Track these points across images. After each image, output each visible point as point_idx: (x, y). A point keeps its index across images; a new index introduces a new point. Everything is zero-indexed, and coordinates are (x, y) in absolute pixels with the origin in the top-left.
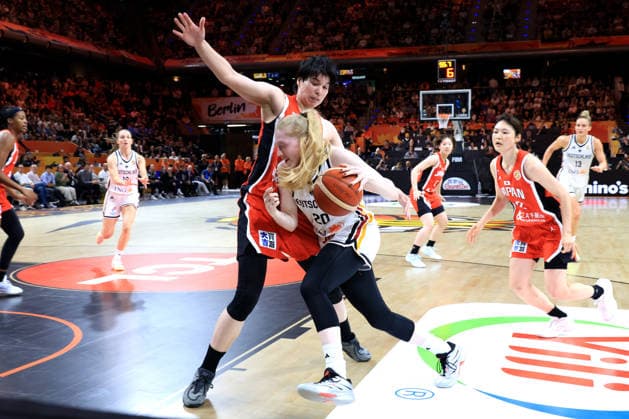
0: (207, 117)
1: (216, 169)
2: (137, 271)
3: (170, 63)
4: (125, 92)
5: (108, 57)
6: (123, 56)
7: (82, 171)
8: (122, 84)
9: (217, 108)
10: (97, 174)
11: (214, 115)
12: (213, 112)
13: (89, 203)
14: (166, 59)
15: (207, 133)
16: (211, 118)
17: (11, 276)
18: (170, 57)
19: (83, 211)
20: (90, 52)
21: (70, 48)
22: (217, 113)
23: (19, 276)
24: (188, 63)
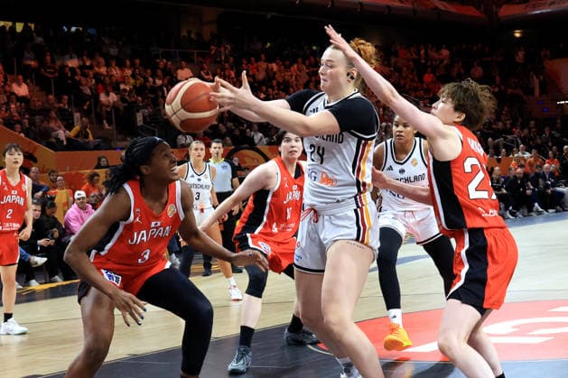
4: (442, 60)
8: (438, 51)
14: (500, 5)
24: (534, 8)
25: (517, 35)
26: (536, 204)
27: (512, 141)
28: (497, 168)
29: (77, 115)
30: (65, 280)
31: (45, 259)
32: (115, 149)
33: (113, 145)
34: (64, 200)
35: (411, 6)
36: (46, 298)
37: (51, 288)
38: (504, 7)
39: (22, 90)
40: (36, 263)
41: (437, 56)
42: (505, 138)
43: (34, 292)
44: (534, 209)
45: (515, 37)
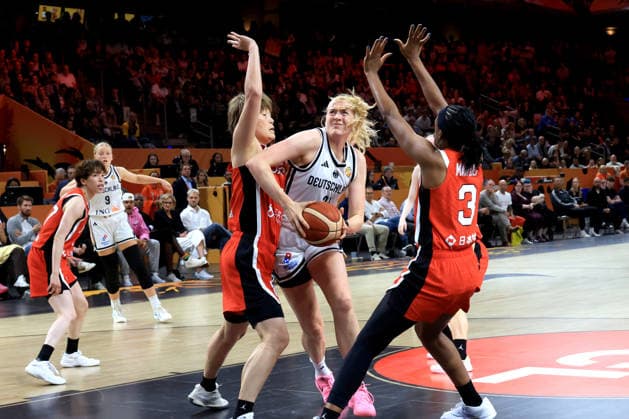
2: (562, 361)
25: (610, 32)
26: (624, 221)
27: (601, 151)
28: (575, 180)
29: (126, 109)
31: (93, 265)
32: (167, 147)
33: (164, 141)
39: (69, 81)
40: (84, 269)
42: (593, 147)
44: (622, 225)
45: (609, 35)
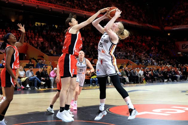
0: (182, 49)
1: (184, 70)
2: (154, 111)
3: (167, 28)
4: (148, 40)
5: (142, 27)
6: (148, 26)
7: (132, 71)
8: (148, 37)
9: (185, 46)
10: (138, 72)
11: (184, 48)
12: (184, 47)
13: (134, 83)
14: (165, 27)
15: (181, 55)
16: (183, 50)
17: (107, 110)
18: (167, 26)
19: (132, 86)
20: (136, 25)
21: (128, 24)
22: (186, 47)
23: (110, 110)
24: (174, 28)
25: (169, 35)
27: (165, 62)
28: (160, 69)
30: (48, 88)
31: (45, 83)
34: (50, 68)
35: (141, 25)
36: (43, 92)
37: (45, 90)
38: (166, 27)
40: (42, 84)
41: (147, 39)
42: (163, 61)
43: (40, 91)
